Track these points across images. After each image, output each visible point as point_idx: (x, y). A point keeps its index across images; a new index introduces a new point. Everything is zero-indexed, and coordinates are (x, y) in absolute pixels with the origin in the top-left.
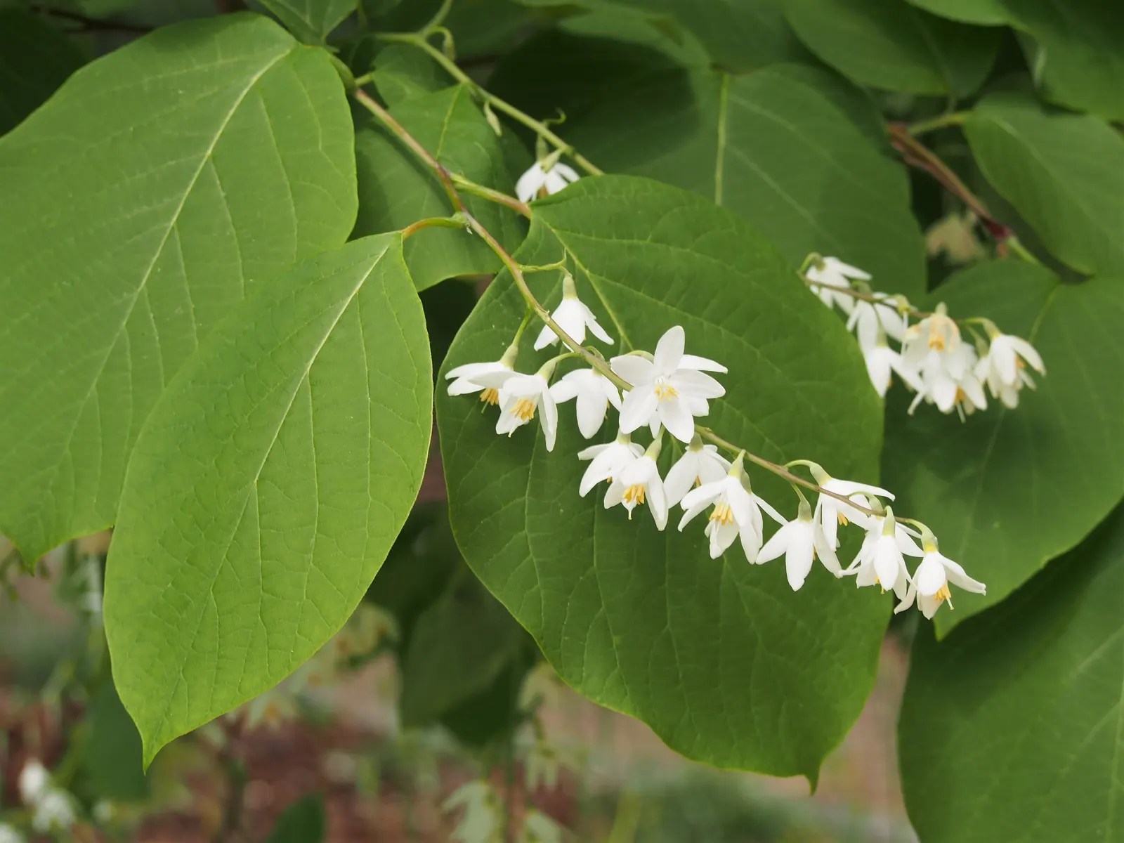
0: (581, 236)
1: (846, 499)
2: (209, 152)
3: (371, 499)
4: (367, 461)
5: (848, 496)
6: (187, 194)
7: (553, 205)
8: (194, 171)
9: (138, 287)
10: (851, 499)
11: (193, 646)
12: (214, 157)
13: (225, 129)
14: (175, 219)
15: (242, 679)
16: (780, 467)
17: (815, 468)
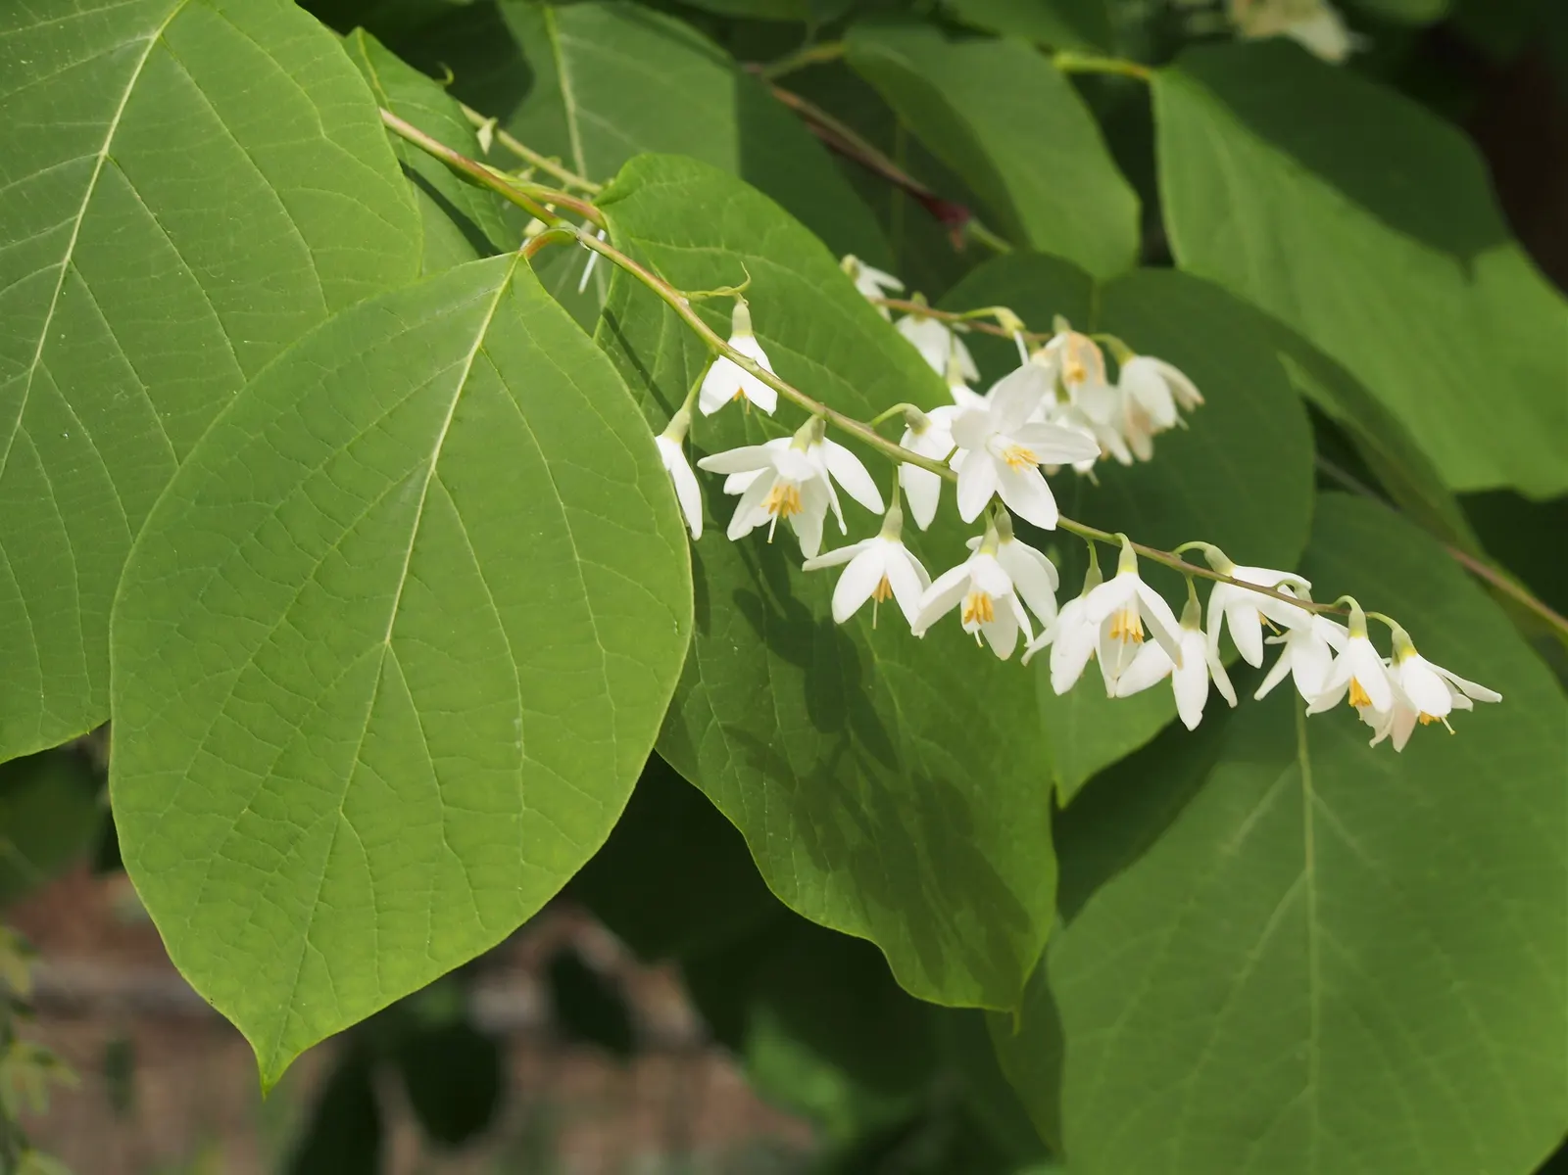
0: (662, 244)
1: (1272, 591)
2: (104, 151)
3: (604, 651)
4: (584, 596)
5: (1275, 588)
6: (80, 216)
7: (619, 202)
8: (88, 181)
9: (29, 366)
10: (1279, 590)
11: (321, 898)
12: (117, 158)
13: (121, 115)
14: (68, 257)
15: (431, 938)
16: (1168, 554)
17: (1212, 551)
